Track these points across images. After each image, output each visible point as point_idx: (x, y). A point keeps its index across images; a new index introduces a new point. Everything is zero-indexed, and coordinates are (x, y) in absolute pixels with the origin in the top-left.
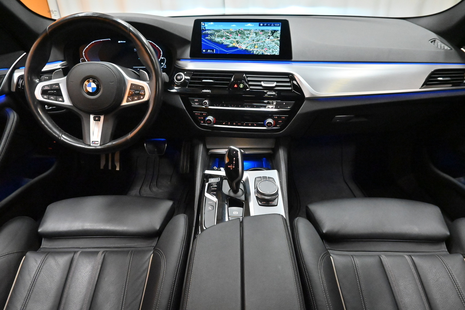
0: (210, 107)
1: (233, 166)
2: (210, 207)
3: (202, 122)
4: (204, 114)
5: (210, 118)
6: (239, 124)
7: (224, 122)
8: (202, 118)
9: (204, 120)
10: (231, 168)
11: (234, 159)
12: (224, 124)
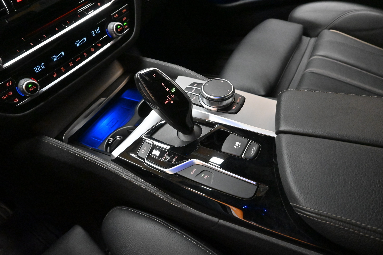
0: (7, 65)
1: (170, 96)
2: (204, 176)
3: (16, 101)
4: (8, 85)
5: (24, 83)
6: (77, 60)
7: (54, 74)
8: (11, 94)
9: (16, 95)
10: (170, 102)
11: (163, 84)
12: (55, 76)
